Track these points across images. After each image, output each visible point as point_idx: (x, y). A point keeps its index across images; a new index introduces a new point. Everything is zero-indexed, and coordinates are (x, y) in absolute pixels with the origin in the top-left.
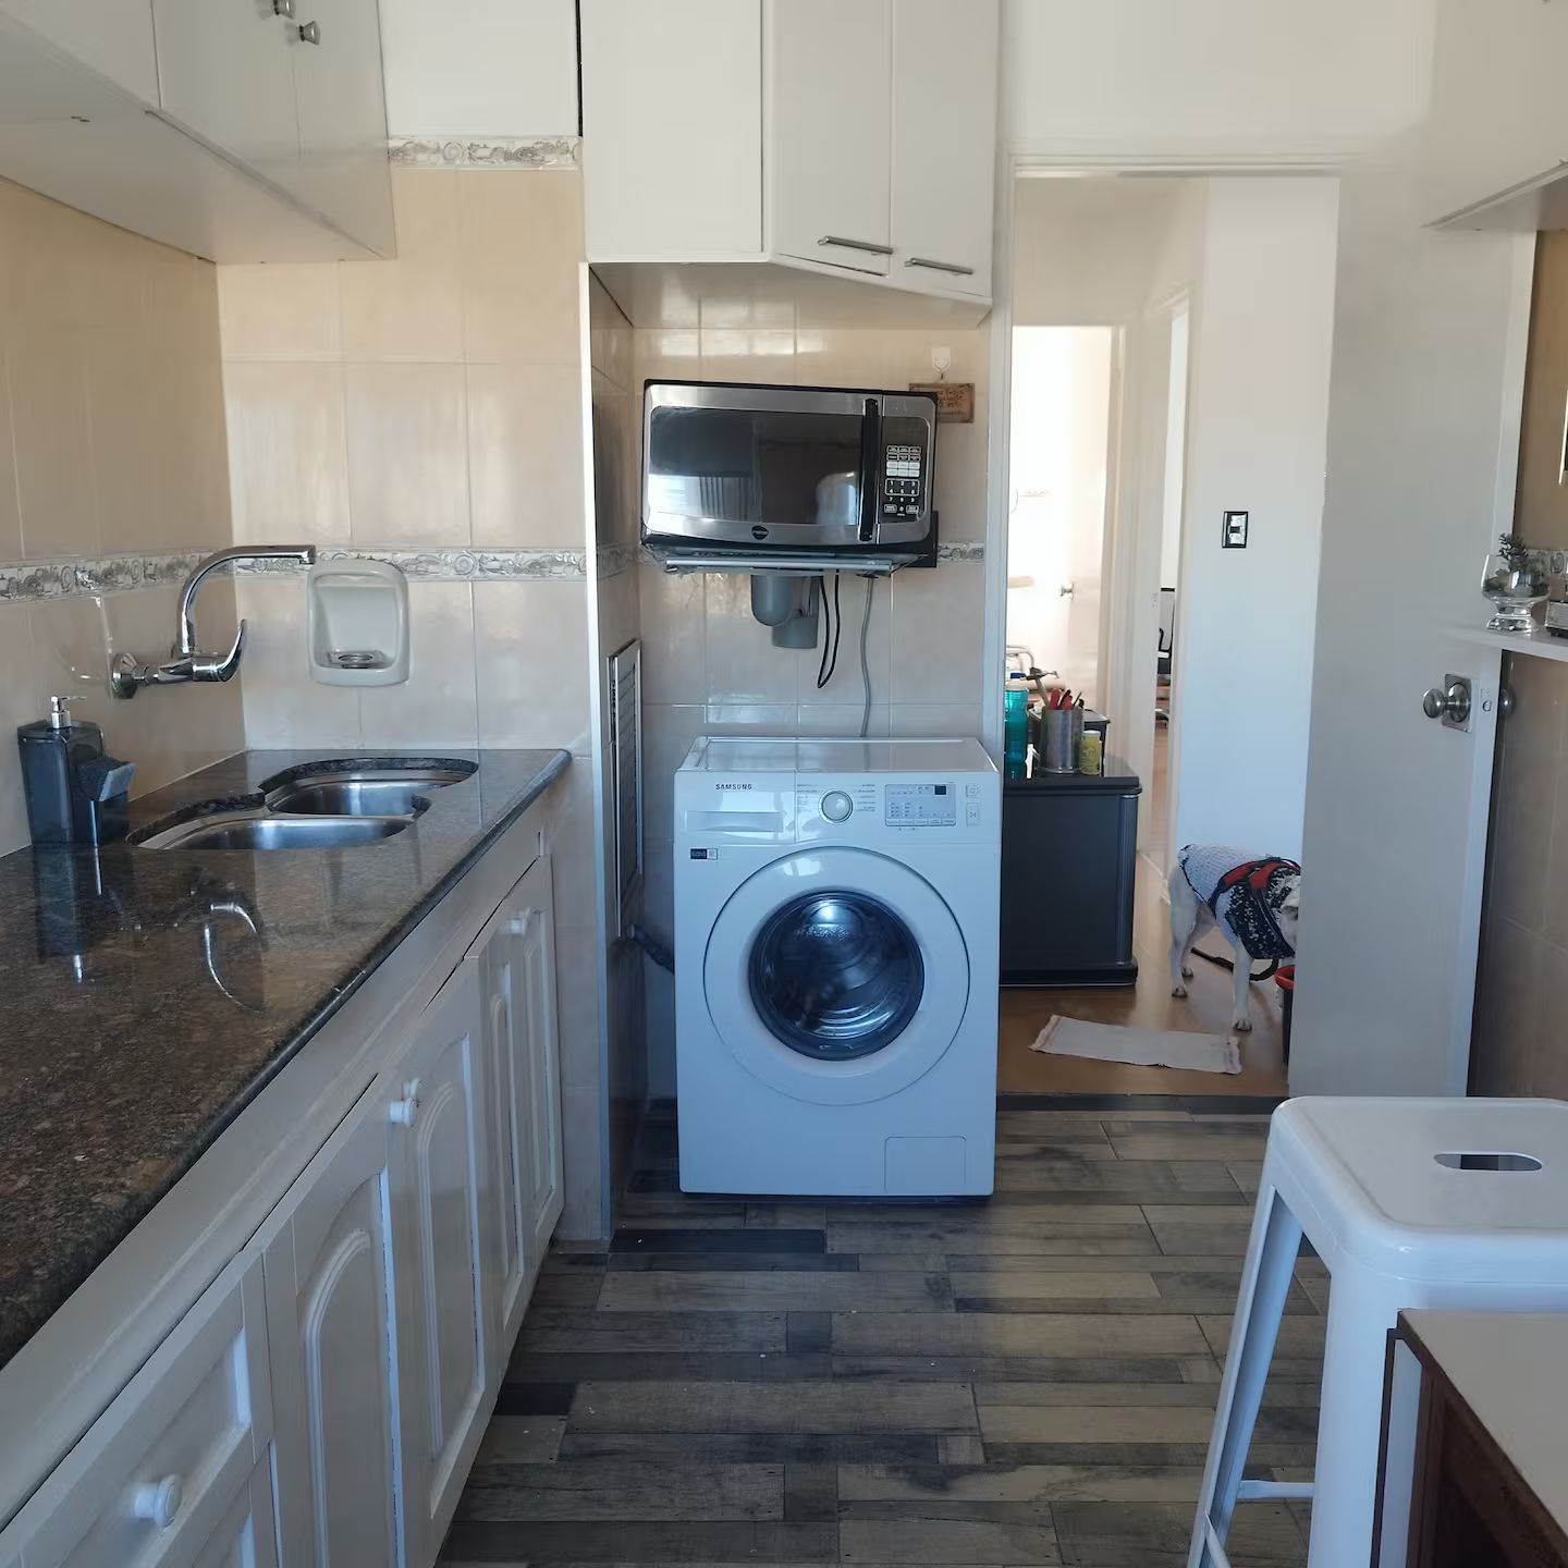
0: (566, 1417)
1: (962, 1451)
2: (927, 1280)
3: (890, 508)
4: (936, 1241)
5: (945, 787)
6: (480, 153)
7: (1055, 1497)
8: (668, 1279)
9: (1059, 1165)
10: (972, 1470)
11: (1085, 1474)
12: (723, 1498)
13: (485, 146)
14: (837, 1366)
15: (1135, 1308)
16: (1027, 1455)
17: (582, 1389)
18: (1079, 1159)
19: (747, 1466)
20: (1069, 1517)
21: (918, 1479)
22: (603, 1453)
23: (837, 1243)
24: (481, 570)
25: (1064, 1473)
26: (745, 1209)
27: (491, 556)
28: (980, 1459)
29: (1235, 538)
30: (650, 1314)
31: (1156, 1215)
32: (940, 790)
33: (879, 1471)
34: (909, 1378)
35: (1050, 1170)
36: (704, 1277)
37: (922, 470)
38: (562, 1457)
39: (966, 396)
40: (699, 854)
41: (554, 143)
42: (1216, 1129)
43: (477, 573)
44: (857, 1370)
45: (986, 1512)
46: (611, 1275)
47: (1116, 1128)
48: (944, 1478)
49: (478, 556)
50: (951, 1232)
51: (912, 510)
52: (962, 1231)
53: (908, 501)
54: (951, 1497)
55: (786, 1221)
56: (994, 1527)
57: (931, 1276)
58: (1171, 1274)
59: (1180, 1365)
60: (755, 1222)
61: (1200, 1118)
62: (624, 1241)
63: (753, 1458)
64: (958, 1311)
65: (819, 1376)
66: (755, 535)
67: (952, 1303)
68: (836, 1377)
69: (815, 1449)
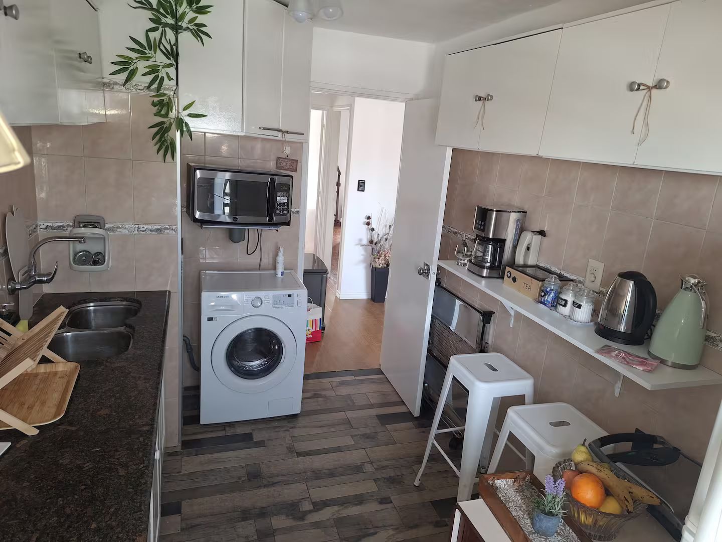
0: (180, 515)
1: (306, 506)
2: (287, 447)
3: (278, 212)
4: (287, 432)
5: (291, 295)
6: (139, 88)
7: (334, 517)
8: (204, 458)
9: (320, 399)
10: (310, 512)
11: (341, 507)
12: (238, 535)
13: (141, 85)
14: (265, 482)
15: (348, 448)
16: (325, 504)
17: (184, 503)
18: (325, 397)
19: (243, 523)
20: (339, 522)
21: (295, 518)
22: (195, 526)
23: (257, 437)
24: (138, 231)
25: (336, 508)
26: (225, 427)
27: (142, 226)
28: (311, 508)
29: (360, 189)
30: (201, 472)
31: (350, 414)
32: (290, 296)
33: (283, 517)
34: (286, 483)
35: (317, 401)
36: (216, 455)
37: (288, 200)
38: (182, 529)
39: (295, 164)
40: (210, 319)
41: (167, 87)
42: (362, 381)
43: (136, 232)
44: (271, 483)
45: (317, 525)
46: (184, 459)
47: (334, 384)
48: (302, 516)
49: (137, 226)
50: (292, 428)
51: (285, 212)
52: (294, 427)
53: (283, 209)
54: (306, 522)
55: (240, 430)
56: (319, 530)
57: (288, 445)
58: (356, 435)
59: (363, 466)
60: (229, 432)
61: (357, 378)
62: (186, 444)
63: (244, 519)
64: (298, 457)
65: (259, 487)
66: (234, 220)
67: (295, 454)
68: (265, 486)
69: (263, 513)
